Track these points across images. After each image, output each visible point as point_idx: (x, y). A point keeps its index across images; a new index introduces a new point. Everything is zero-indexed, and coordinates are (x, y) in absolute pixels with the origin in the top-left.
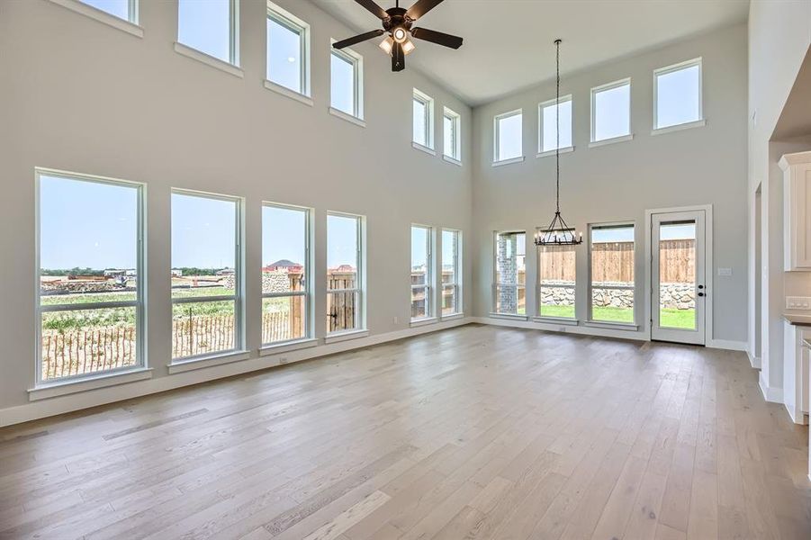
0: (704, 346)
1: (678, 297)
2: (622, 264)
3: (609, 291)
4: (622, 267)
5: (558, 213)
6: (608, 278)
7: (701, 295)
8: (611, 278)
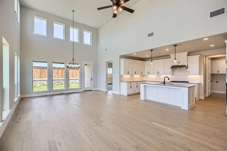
0: (92, 90)
1: (56, 82)
2: (40, 73)
3: (36, 82)
4: (40, 74)
5: (73, 59)
6: (35, 78)
7: (91, 80)
8: (36, 77)
